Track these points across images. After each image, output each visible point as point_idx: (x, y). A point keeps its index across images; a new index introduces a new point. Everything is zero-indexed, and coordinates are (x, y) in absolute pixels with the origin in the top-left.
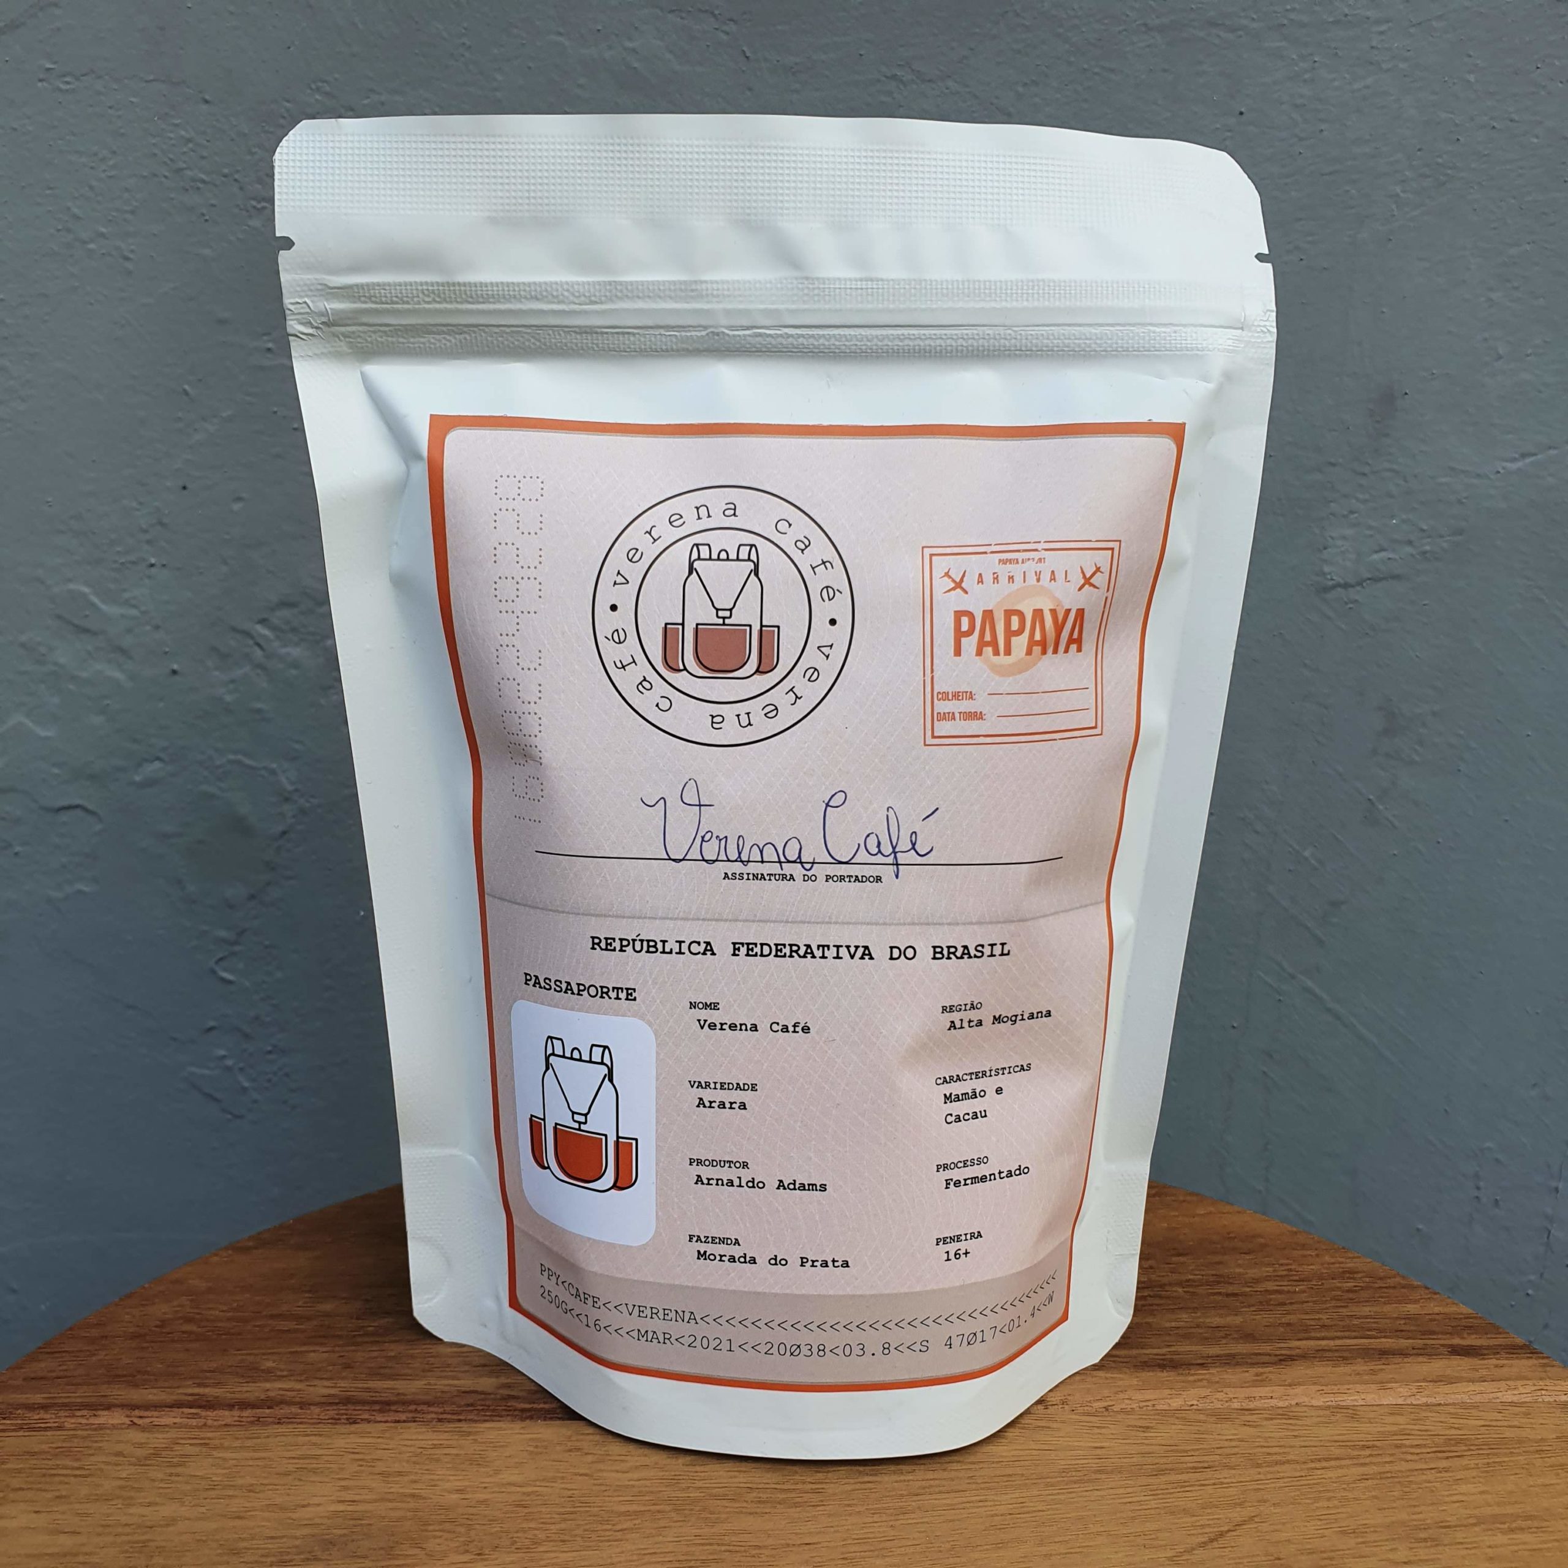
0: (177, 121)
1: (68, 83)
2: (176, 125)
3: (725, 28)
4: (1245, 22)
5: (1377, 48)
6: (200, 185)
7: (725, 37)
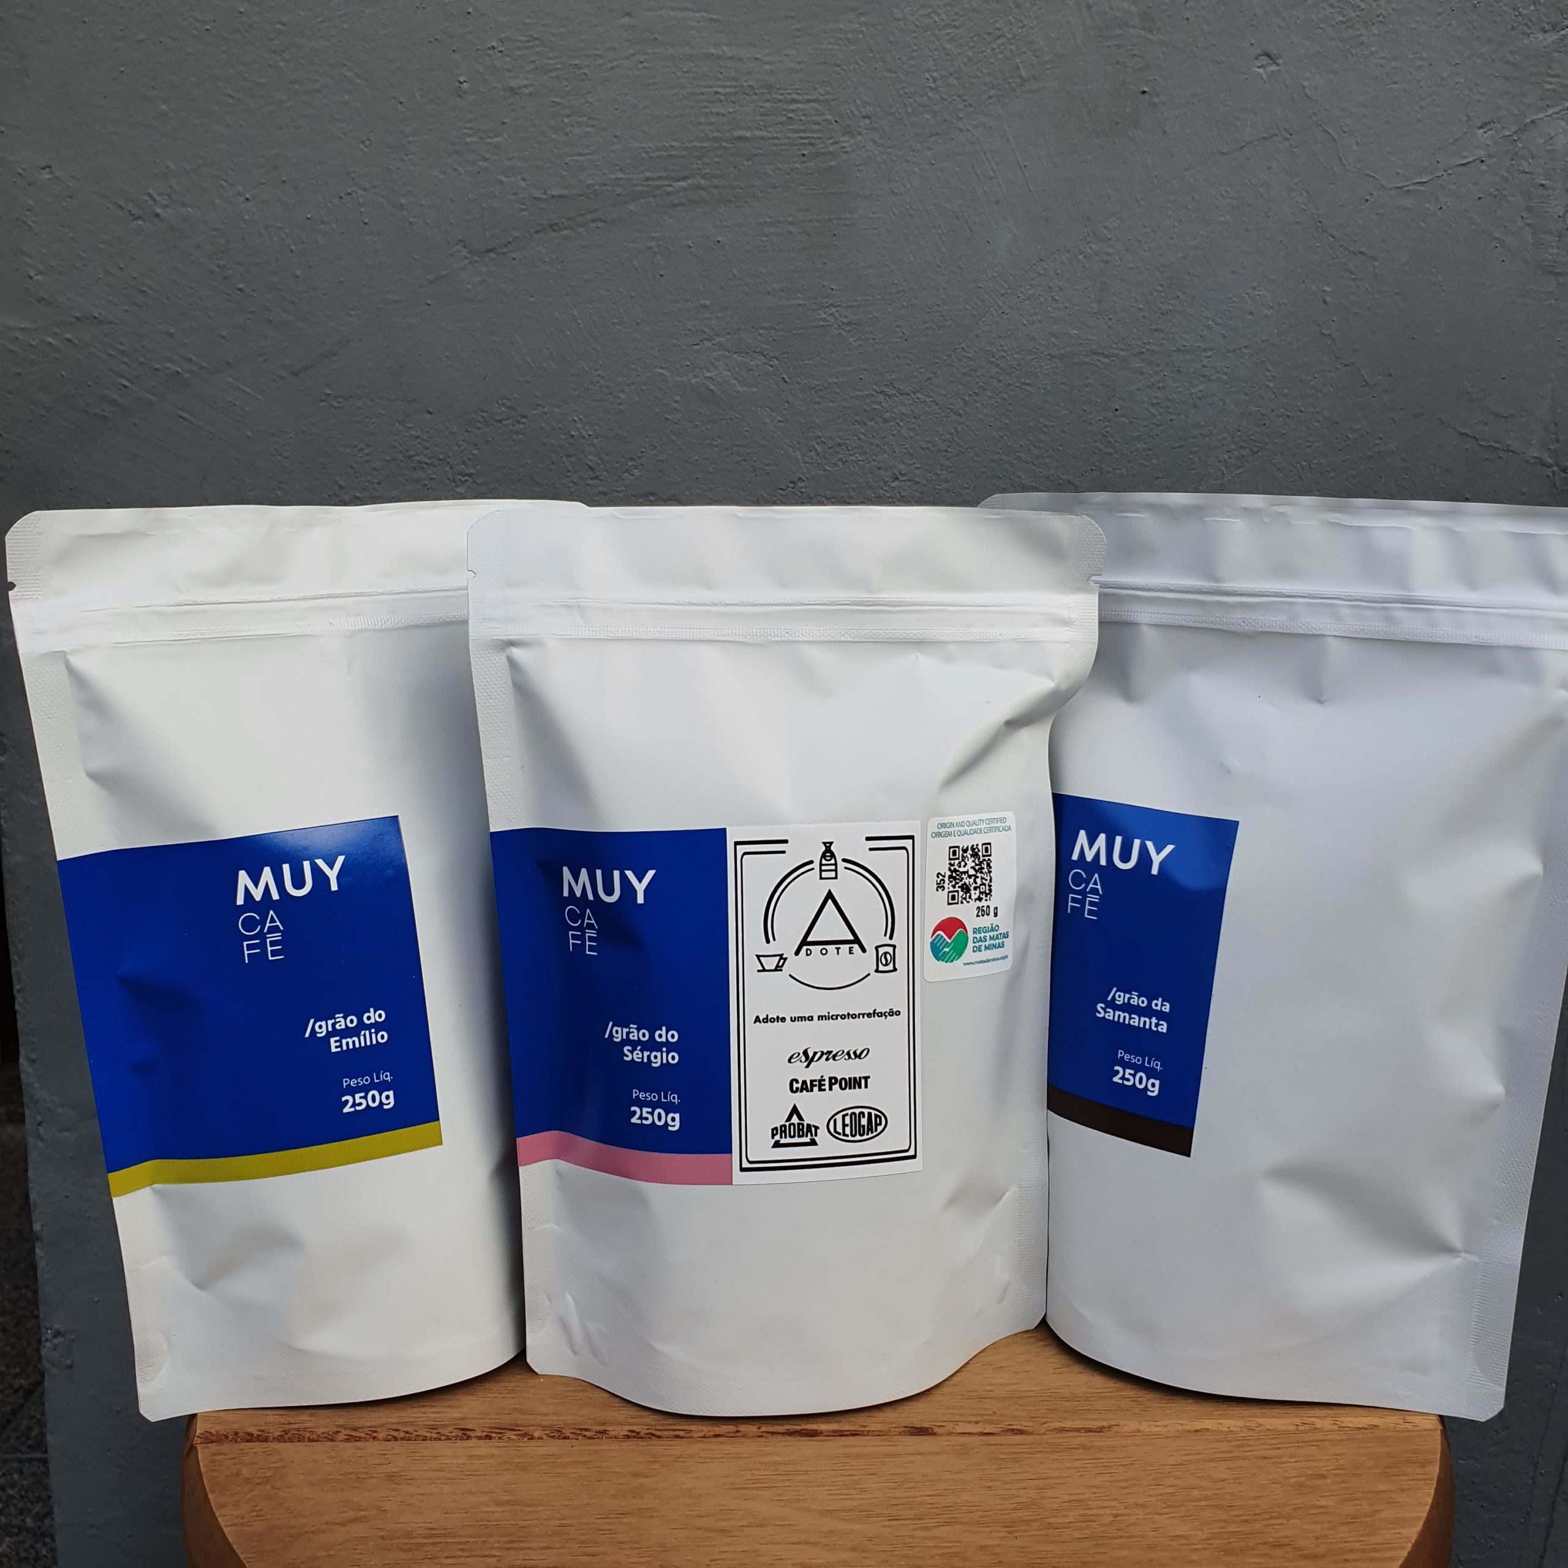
0: (410, 425)
1: (340, 402)
2: (409, 428)
3: (771, 363)
4: (1116, 351)
5: (1206, 366)
6: (424, 466)
7: (771, 369)
